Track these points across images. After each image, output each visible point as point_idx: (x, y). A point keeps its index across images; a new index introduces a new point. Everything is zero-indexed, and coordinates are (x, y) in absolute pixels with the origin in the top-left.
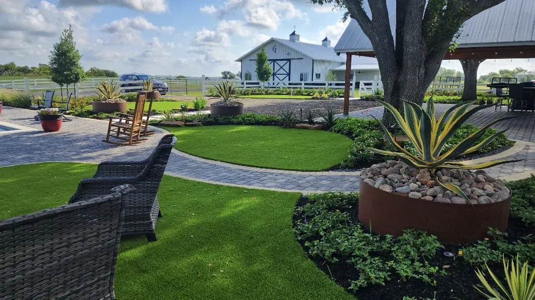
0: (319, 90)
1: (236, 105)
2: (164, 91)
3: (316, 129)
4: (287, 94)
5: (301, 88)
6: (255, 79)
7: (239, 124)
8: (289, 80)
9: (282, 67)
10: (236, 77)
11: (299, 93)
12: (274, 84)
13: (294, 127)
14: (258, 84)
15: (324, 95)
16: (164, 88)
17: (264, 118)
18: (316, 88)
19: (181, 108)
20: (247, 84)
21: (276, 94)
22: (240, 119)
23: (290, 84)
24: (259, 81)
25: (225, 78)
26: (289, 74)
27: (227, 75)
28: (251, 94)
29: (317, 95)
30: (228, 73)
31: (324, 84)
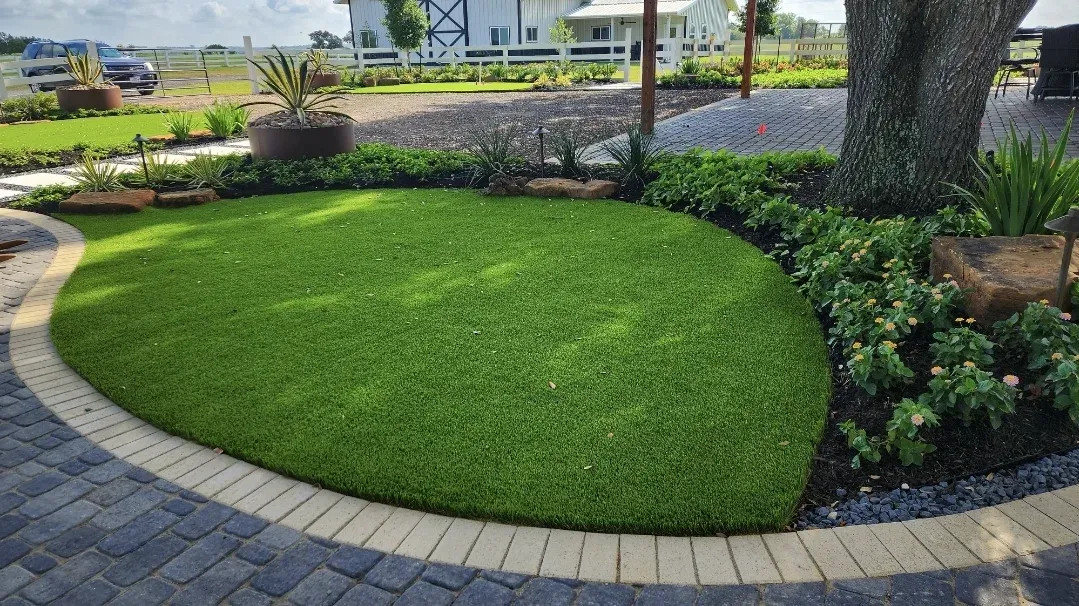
0: (546, 66)
1: (327, 124)
2: (147, 85)
3: (596, 196)
4: (469, 80)
5: (501, 63)
6: (385, 45)
7: (344, 185)
8: (467, 44)
9: (446, 15)
10: (345, 44)
11: (497, 76)
12: (431, 54)
13: (522, 192)
14: (395, 55)
15: (564, 80)
16: (145, 77)
17: (422, 162)
18: (538, 62)
19: (172, 136)
20: (366, 56)
21: (442, 81)
22: (347, 170)
23: (469, 54)
24: (396, 50)
25: (320, 45)
26: (465, 31)
27: (321, 39)
28: (379, 84)
29: (543, 79)
30: (326, 34)
31: (554, 52)
